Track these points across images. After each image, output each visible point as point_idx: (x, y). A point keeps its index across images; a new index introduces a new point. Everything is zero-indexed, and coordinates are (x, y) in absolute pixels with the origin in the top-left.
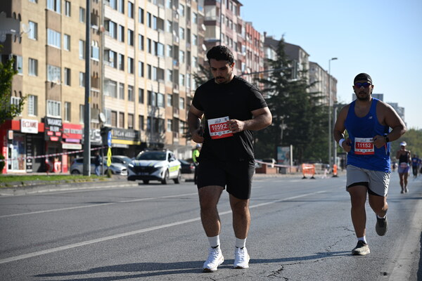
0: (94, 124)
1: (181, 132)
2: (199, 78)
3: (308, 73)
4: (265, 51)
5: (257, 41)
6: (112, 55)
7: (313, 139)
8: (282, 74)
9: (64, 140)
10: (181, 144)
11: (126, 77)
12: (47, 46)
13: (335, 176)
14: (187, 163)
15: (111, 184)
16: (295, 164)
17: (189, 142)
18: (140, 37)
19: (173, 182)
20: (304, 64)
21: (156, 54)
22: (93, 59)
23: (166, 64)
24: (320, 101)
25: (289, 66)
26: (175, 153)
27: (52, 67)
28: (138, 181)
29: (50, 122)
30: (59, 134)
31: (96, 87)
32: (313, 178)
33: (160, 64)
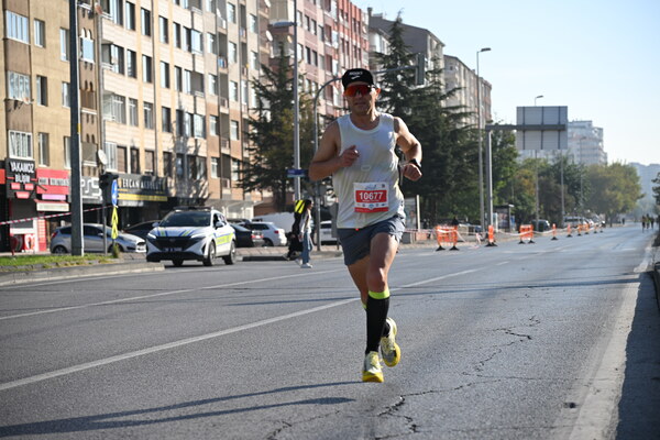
0: (89, 168)
1: (235, 177)
2: (263, 88)
3: (442, 75)
4: (371, 40)
5: (357, 24)
6: (115, 52)
7: (454, 184)
8: (399, 77)
9: (39, 197)
10: (234, 198)
11: (140, 88)
12: (5, 40)
13: (489, 245)
14: (245, 230)
15: (119, 268)
16: (425, 227)
17: (248, 194)
18: (162, 20)
19: (223, 262)
20: (435, 60)
21: (190, 49)
22: (85, 59)
23: (207, 65)
24: (464, 120)
25: (412, 63)
26: (225, 214)
27: (16, 75)
28: (164, 262)
29: (15, 167)
30: (31, 187)
31: (90, 106)
32: (454, 248)
33: (196, 65)
